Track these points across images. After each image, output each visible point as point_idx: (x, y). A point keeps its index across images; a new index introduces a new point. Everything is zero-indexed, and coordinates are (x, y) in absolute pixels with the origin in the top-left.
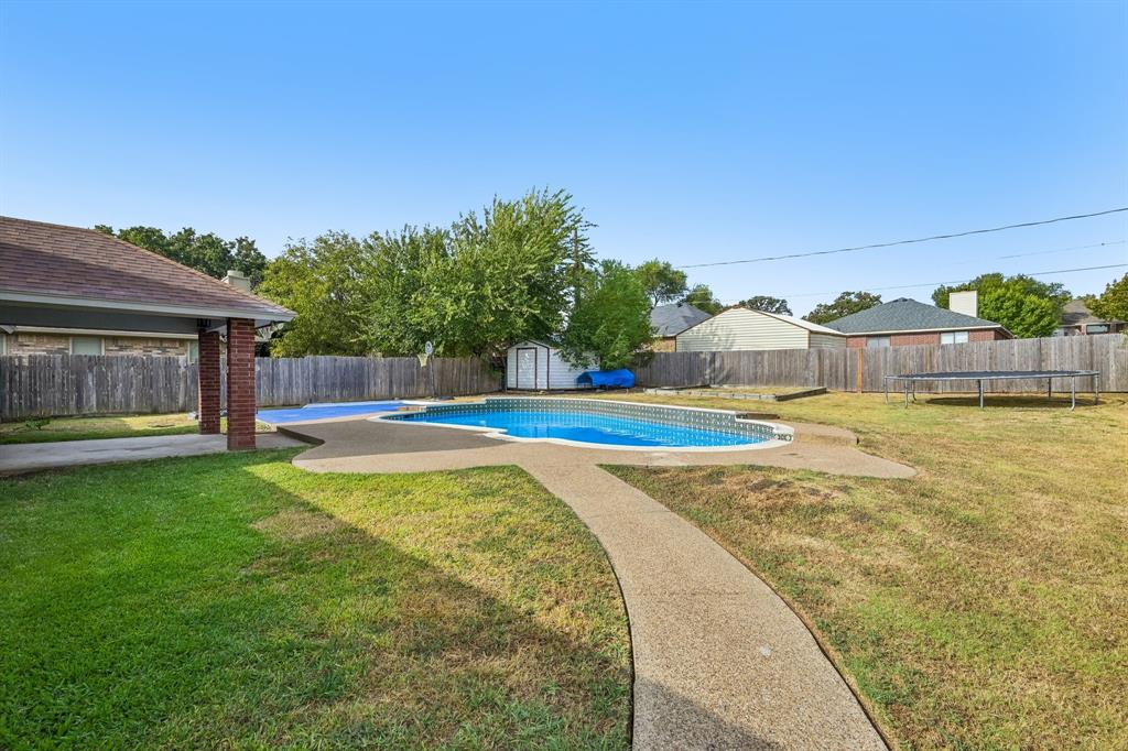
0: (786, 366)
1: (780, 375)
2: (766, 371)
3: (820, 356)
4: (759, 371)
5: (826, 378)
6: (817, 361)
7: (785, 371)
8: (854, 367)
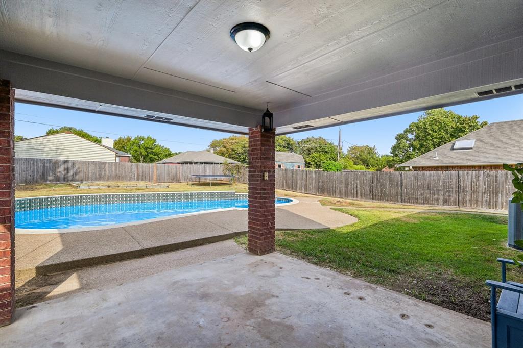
0: (119, 171)
1: (116, 176)
2: (107, 173)
3: (137, 167)
4: (103, 173)
5: (140, 177)
6: (136, 169)
7: (119, 173)
8: (153, 172)
